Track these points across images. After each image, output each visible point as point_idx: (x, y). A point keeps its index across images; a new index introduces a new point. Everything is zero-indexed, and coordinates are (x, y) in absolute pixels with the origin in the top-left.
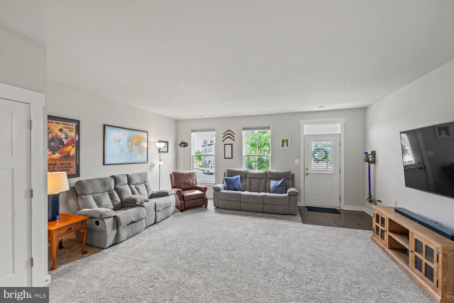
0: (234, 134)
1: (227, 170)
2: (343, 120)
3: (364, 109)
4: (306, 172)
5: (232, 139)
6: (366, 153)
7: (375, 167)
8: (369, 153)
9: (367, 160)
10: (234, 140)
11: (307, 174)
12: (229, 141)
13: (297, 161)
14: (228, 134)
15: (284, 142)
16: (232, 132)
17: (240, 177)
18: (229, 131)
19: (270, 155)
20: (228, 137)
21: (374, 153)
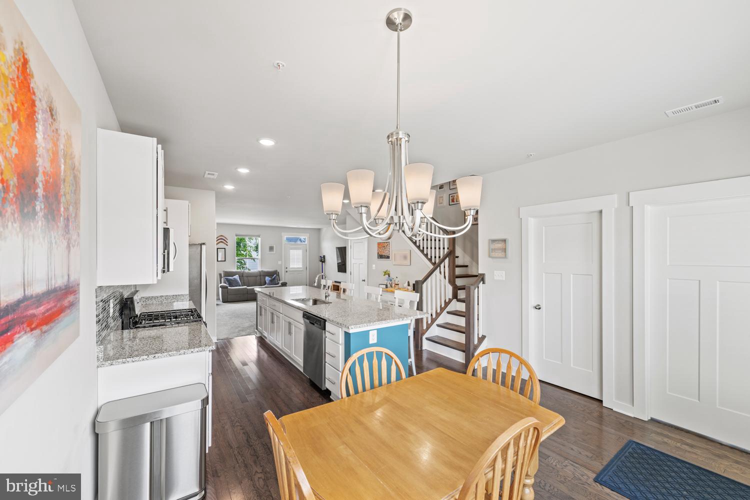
0: (227, 239)
1: (223, 271)
2: (308, 234)
3: (319, 230)
4: (286, 270)
5: (225, 244)
6: (321, 257)
7: (325, 265)
8: (322, 256)
9: (321, 261)
10: (227, 245)
11: (287, 272)
12: (222, 245)
13: (280, 263)
14: (221, 239)
15: (271, 248)
16: (225, 238)
17: (239, 277)
18: (221, 236)
19: (259, 257)
20: (222, 242)
21: (324, 257)
